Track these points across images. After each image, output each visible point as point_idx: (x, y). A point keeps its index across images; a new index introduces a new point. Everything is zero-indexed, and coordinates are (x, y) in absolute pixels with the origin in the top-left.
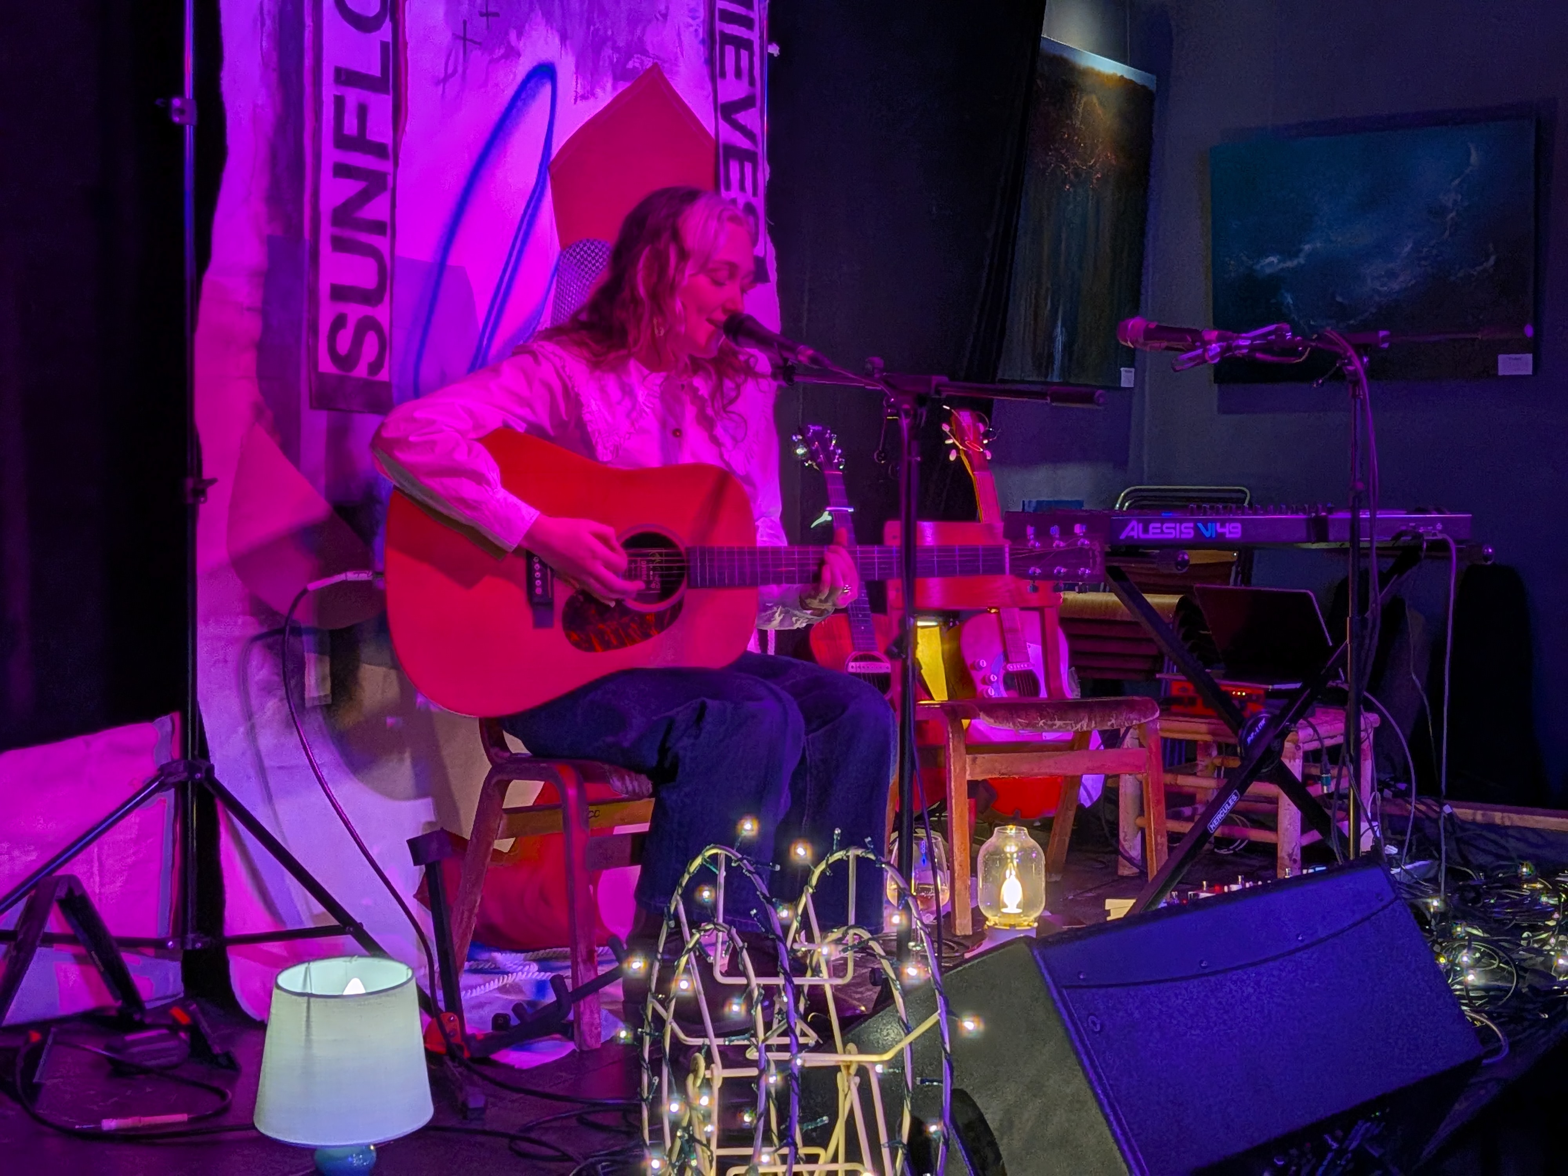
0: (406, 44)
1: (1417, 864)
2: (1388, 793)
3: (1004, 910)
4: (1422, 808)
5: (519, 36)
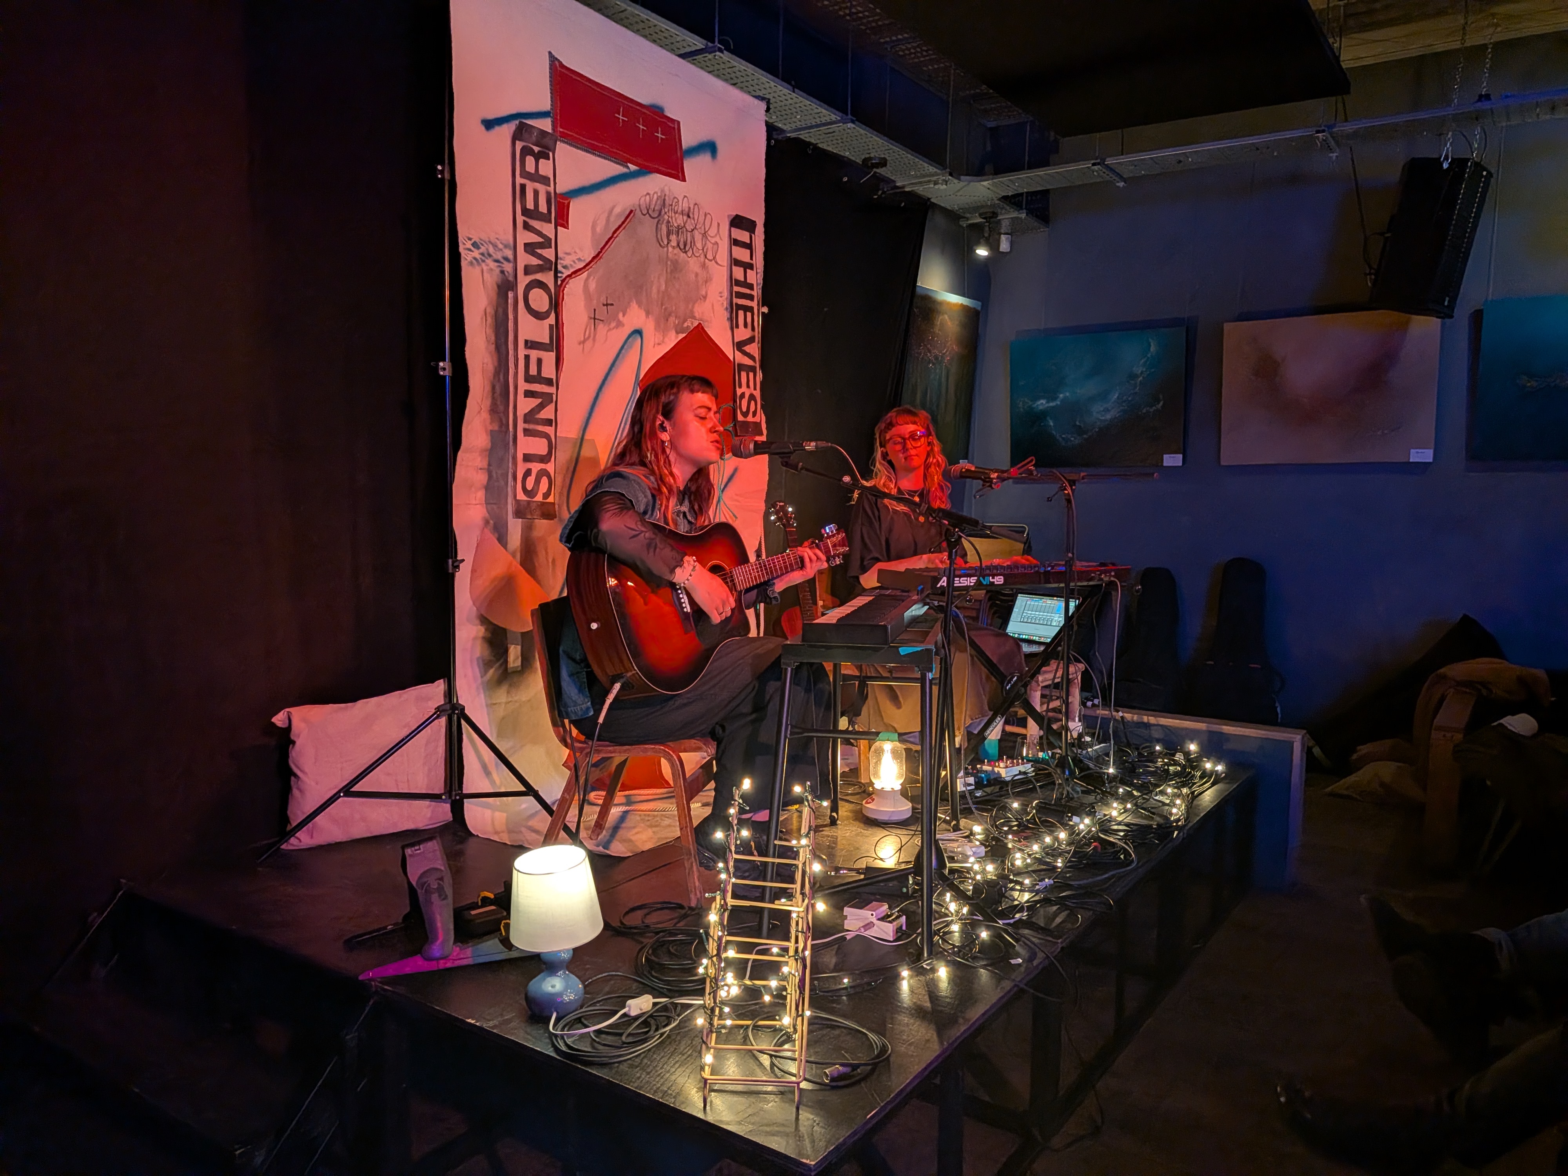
0: (563, 324)
2: (1089, 704)
5: (624, 316)
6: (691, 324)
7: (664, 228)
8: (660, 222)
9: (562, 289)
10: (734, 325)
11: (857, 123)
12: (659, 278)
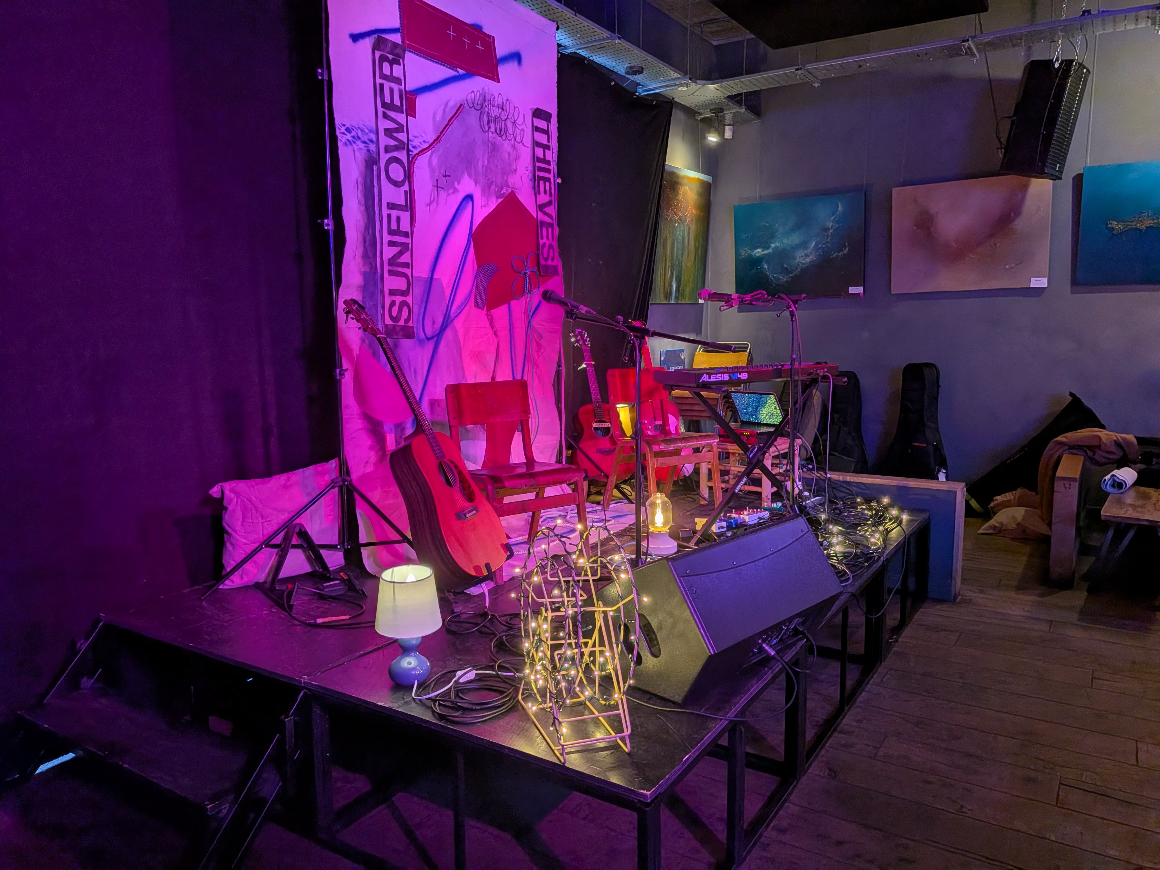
0: (414, 191)
1: (817, 498)
2: (805, 469)
3: (656, 525)
4: (818, 475)
5: (458, 184)
6: (505, 191)
7: (485, 117)
8: (482, 113)
9: (412, 164)
10: (536, 192)
11: (622, 39)
12: (483, 156)
